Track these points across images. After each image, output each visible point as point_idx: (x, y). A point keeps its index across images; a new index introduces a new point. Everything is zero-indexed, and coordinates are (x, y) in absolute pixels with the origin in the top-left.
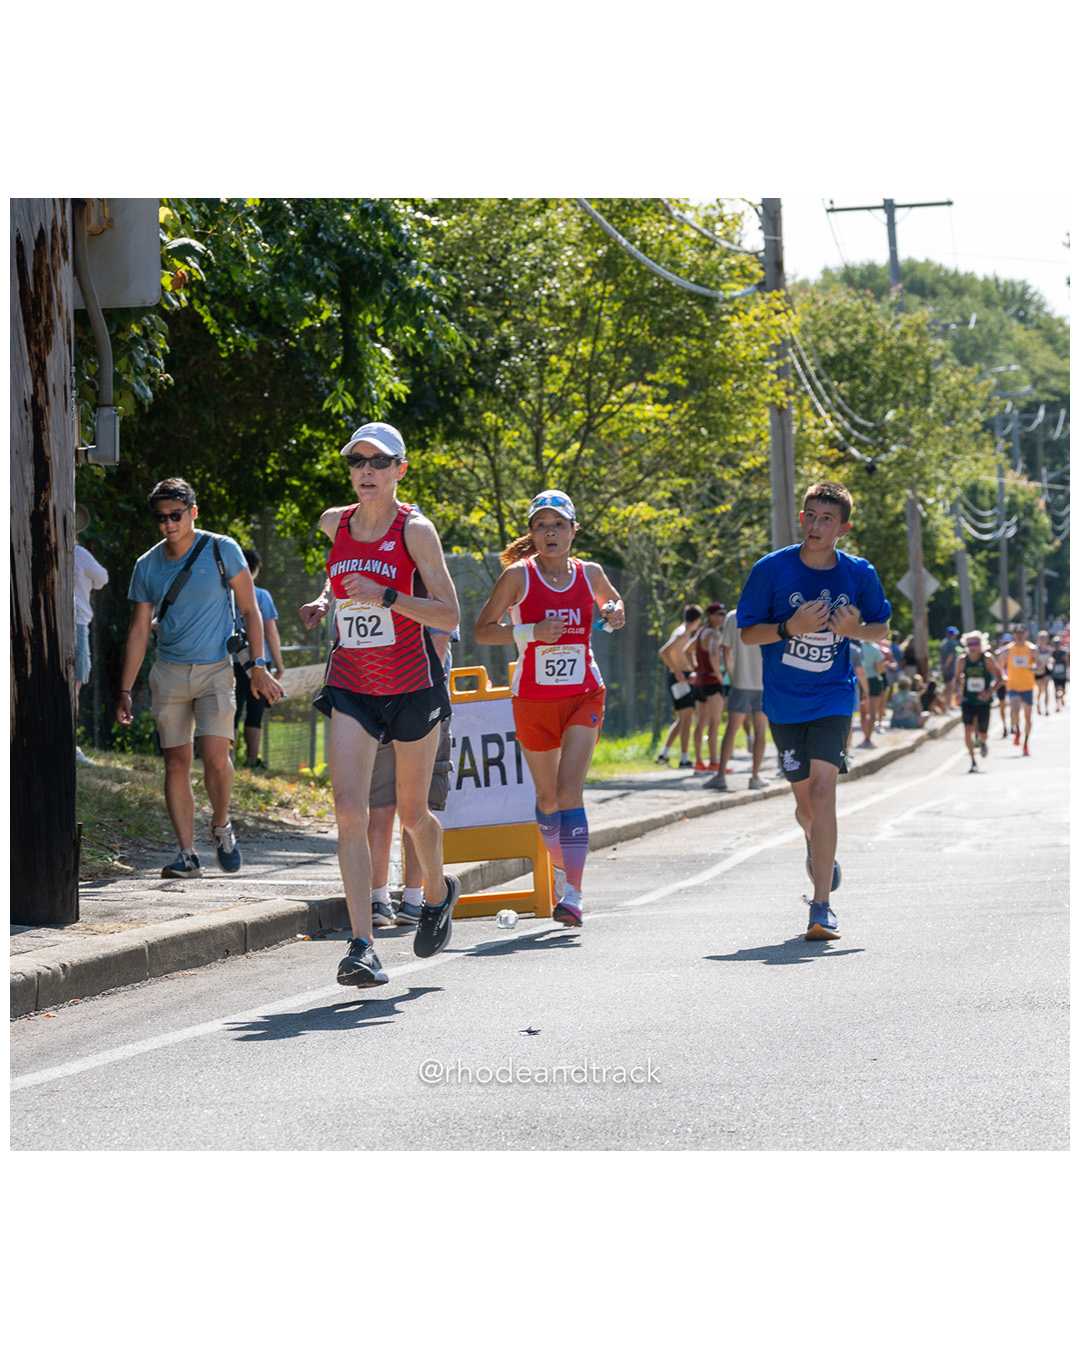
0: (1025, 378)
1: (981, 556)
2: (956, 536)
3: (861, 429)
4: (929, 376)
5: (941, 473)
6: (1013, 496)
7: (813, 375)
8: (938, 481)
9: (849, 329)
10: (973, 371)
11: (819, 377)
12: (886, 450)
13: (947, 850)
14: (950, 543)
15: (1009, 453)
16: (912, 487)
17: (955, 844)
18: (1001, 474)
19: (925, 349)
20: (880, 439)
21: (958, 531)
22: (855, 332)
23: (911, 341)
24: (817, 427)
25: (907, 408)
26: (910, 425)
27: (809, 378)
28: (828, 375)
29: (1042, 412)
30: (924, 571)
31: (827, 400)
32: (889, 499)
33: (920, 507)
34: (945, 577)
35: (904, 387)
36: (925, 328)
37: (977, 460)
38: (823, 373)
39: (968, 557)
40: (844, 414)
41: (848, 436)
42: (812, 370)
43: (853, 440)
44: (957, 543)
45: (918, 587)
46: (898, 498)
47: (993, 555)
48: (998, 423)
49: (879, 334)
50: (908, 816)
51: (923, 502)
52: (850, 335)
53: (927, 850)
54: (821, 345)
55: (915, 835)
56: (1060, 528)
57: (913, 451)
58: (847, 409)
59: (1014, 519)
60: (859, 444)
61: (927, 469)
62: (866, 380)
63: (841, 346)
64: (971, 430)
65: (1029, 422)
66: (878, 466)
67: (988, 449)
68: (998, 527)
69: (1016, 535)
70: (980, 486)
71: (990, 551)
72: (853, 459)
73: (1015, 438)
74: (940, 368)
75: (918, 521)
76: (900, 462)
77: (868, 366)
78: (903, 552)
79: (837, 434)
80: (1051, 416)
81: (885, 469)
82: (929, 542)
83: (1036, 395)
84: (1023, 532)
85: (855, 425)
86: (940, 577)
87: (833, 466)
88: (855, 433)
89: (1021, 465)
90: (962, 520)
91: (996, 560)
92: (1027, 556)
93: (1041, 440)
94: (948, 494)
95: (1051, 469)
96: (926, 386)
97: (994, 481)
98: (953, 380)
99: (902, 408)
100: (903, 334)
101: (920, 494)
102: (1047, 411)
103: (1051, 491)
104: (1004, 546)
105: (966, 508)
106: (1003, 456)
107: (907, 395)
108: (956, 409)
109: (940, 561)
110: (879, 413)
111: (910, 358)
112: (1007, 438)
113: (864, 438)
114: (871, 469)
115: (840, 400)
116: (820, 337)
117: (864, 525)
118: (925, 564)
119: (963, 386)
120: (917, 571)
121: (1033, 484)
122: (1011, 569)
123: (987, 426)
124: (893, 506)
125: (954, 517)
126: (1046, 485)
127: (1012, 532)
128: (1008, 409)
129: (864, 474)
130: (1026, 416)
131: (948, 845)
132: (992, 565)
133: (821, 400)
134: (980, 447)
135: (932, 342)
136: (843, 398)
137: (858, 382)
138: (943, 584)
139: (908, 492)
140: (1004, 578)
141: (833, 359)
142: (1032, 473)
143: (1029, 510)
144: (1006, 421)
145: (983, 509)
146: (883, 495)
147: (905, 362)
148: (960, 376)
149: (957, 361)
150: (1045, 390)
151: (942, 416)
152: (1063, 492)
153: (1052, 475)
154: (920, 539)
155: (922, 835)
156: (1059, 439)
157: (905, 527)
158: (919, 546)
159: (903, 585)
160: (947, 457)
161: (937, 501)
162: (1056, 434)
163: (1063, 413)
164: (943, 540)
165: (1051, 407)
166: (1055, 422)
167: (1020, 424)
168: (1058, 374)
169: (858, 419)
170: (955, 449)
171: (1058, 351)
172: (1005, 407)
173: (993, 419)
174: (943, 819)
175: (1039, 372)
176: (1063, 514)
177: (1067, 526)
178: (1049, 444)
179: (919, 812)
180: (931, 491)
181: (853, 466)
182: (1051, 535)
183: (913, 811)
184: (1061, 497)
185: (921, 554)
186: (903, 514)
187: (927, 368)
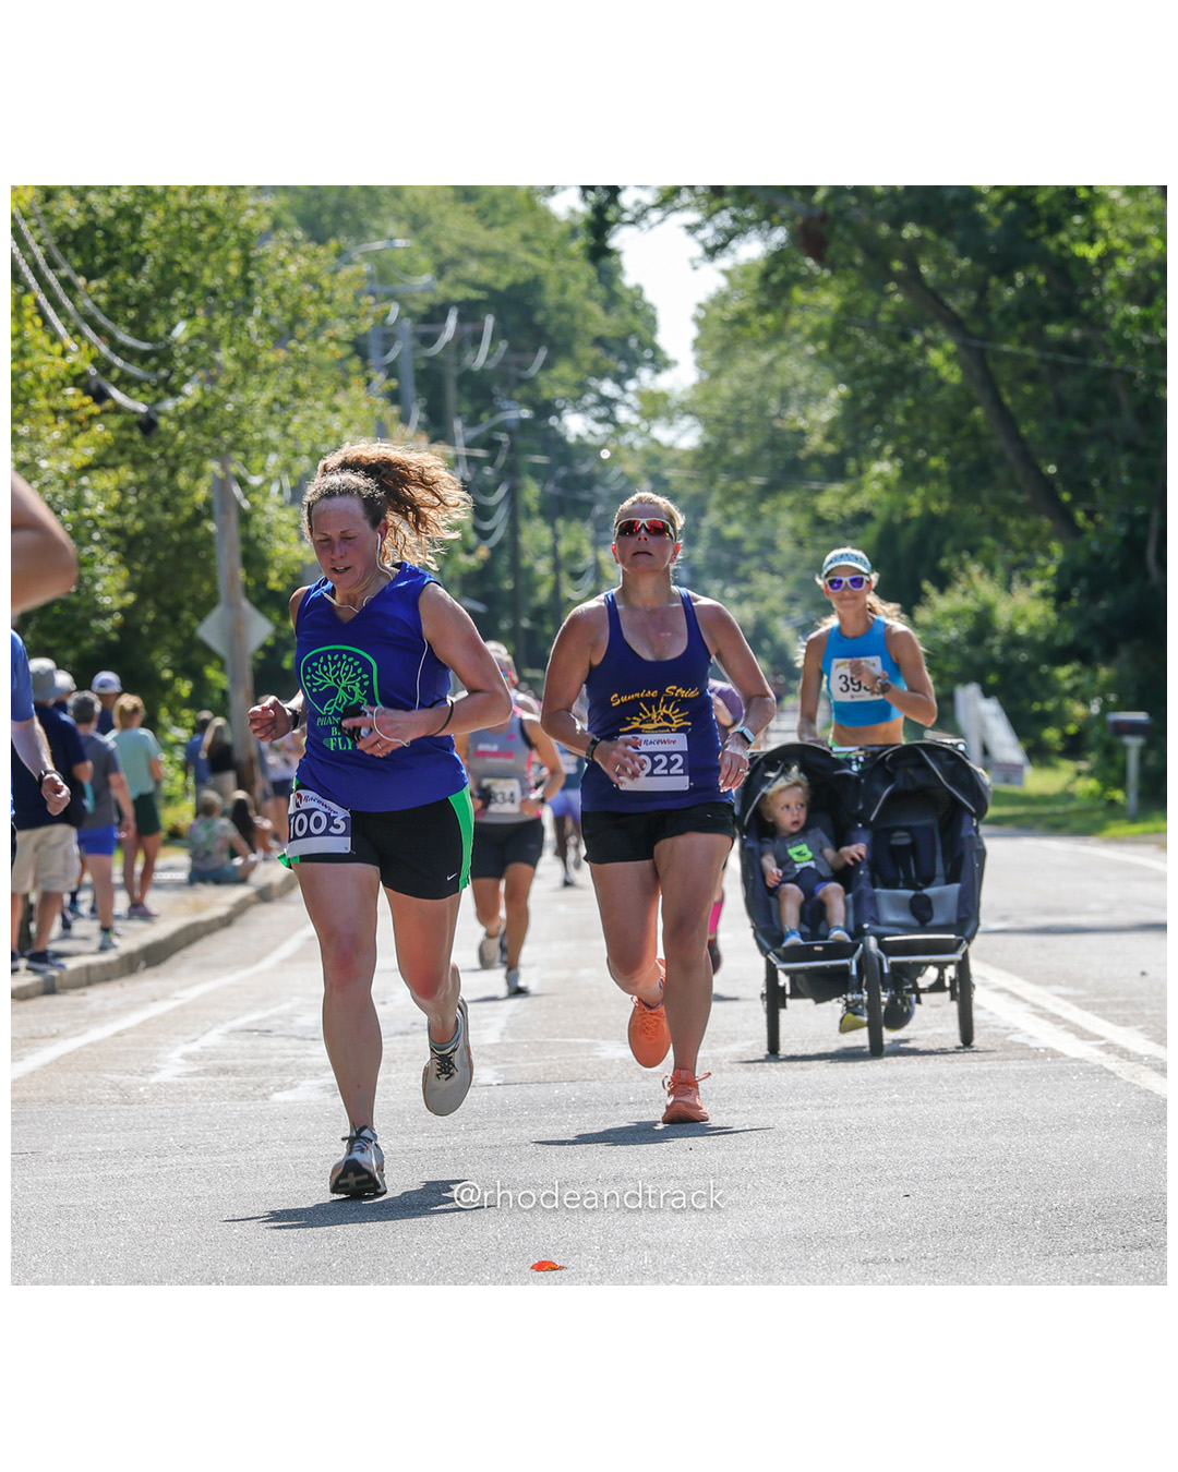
0: (424, 261)
3: (130, 354)
4: (247, 262)
5: (273, 433)
7: (42, 262)
8: (266, 447)
10: (327, 252)
11: (53, 265)
12: (174, 392)
13: (278, 1097)
14: (290, 550)
15: (394, 397)
16: (218, 455)
17: (292, 1086)
19: (240, 213)
20: (163, 373)
23: (216, 199)
25: (210, 317)
26: (216, 346)
27: (34, 266)
28: (70, 263)
29: (452, 322)
30: (246, 605)
31: (68, 304)
32: (182, 480)
33: (237, 490)
35: (205, 281)
37: (336, 410)
38: (57, 255)
41: (105, 367)
42: (39, 252)
43: (115, 374)
45: (235, 634)
46: (196, 477)
48: (375, 346)
50: (213, 1038)
51: (242, 483)
53: (243, 1097)
54: (54, 208)
55: (223, 1071)
56: (487, 526)
57: (223, 394)
58: (102, 319)
60: (125, 382)
61: (245, 426)
63: (90, 210)
64: (327, 357)
65: (428, 340)
66: (162, 421)
67: (355, 390)
72: (118, 409)
73: (408, 369)
74: (269, 247)
75: (234, 517)
76: (199, 412)
77: (139, 244)
78: (208, 572)
80: (468, 328)
81: (172, 426)
82: (254, 558)
83: (442, 289)
85: (118, 348)
86: (276, 615)
88: (118, 362)
89: (417, 415)
93: (452, 372)
94: (287, 468)
95: (473, 421)
96: (245, 281)
98: (292, 269)
99: (201, 320)
101: (234, 469)
102: (461, 319)
103: (471, 460)
106: (381, 401)
107: (211, 295)
108: (297, 318)
109: (274, 585)
110: (161, 327)
111: (211, 230)
112: (392, 371)
113: (134, 370)
114: (148, 425)
115: (88, 305)
117: (139, 525)
118: (247, 591)
119: (309, 279)
120: (233, 606)
123: (359, 348)
124: (189, 492)
126: (463, 451)
128: (392, 319)
129: (137, 435)
130: (425, 329)
131: (281, 1088)
133: (56, 305)
134: (345, 385)
135: (253, 201)
136: (98, 303)
137: (121, 275)
138: (278, 627)
139: (212, 466)
141: (75, 232)
142: (437, 429)
144: (388, 338)
146: (173, 472)
147: (205, 237)
148: (303, 261)
149: (299, 234)
150: (460, 281)
151: (273, 331)
152: (491, 461)
153: (472, 433)
154: (239, 548)
155: (234, 1071)
156: (483, 370)
157: (212, 527)
158: (237, 560)
159: (210, 631)
160: (283, 406)
161: (268, 481)
162: (479, 359)
163: (489, 322)
164: (280, 548)
165: (469, 312)
166: (477, 339)
167: (414, 342)
168: (482, 255)
169: (124, 337)
170: (296, 391)
171: (482, 215)
172: (387, 314)
173: (365, 335)
174: (274, 1043)
175: (449, 250)
176: (492, 500)
177: (499, 523)
178: (467, 378)
179: (233, 1031)
180: (257, 464)
181: (116, 421)
182: (473, 538)
183: (223, 1029)
184: (488, 471)
185: (241, 574)
186: (208, 503)
187: (244, 245)
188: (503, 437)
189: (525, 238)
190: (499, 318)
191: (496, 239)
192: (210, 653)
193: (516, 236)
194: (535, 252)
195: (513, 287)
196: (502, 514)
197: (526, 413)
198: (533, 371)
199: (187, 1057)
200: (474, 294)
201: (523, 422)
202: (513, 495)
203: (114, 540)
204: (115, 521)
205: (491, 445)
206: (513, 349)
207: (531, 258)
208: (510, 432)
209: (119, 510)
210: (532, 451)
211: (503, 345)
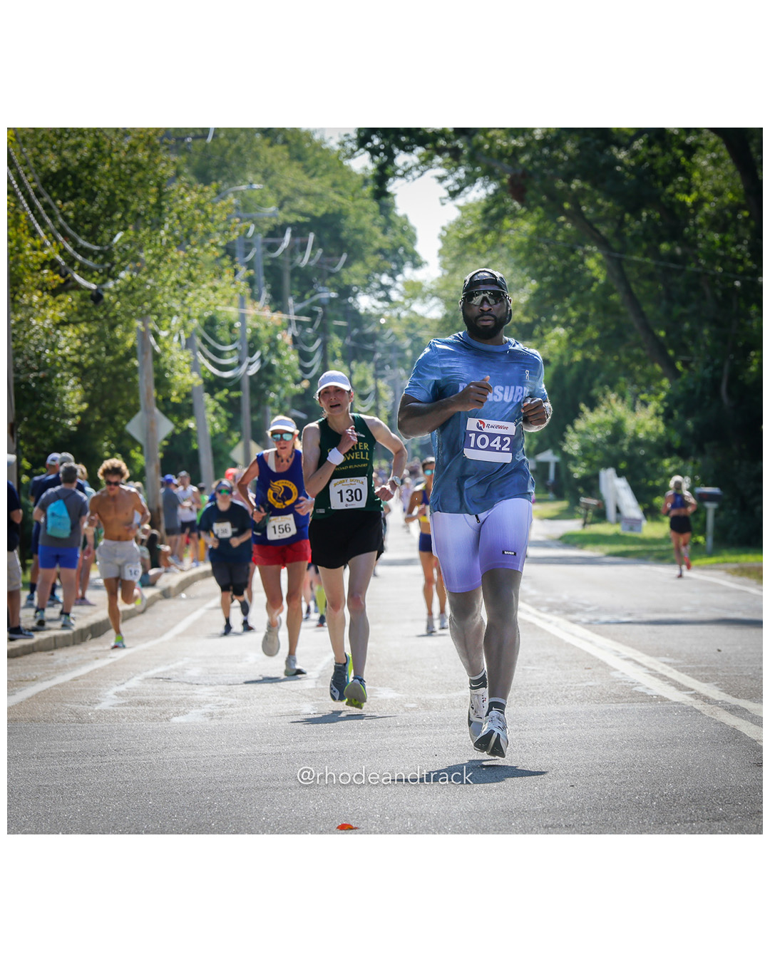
0: (271, 199)
1: (220, 396)
2: (192, 371)
3: (86, 253)
4: (160, 195)
5: (176, 305)
6: (256, 330)
7: (32, 194)
8: (171, 313)
9: (72, 142)
10: (210, 190)
11: (39, 195)
12: (114, 277)
13: (175, 720)
14: (185, 378)
15: (251, 282)
16: (142, 317)
17: (185, 713)
18: (242, 304)
19: (156, 166)
20: (107, 265)
21: (195, 366)
22: (79, 145)
23: (142, 156)
24: (34, 249)
25: (137, 230)
26: (140, 248)
27: (28, 198)
28: (49, 193)
29: (288, 236)
30: (156, 411)
31: (48, 220)
32: (119, 333)
33: (152, 340)
34: (181, 419)
35: (133, 207)
36: (157, 142)
37: (215, 289)
38: (42, 190)
39: (207, 397)
40: (65, 235)
41: (71, 262)
42: (30, 188)
43: (77, 266)
44: (194, 380)
45: (150, 430)
46: (127, 331)
47: (234, 394)
48: (239, 249)
49: (106, 147)
50: (134, 683)
51: (156, 335)
52: (75, 148)
53: (153, 719)
54: (42, 159)
55: (141, 703)
56: (308, 365)
57: (144, 278)
58: (69, 230)
59: (258, 354)
60: (85, 271)
61: (158, 298)
62: (91, 197)
63: (64, 160)
64: (209, 256)
65: (272, 248)
66: (106, 295)
67: (227, 277)
68: (240, 363)
69: (259, 373)
70: (221, 318)
71: (231, 390)
72: (78, 287)
73: (260, 264)
74: (174, 186)
75: (150, 356)
76: (129, 291)
77: (94, 183)
78: (133, 389)
79: (59, 258)
80: (298, 241)
81: (113, 298)
82: (161, 382)
83: (282, 217)
84: (267, 369)
85: (79, 249)
86: (176, 419)
87: (54, 293)
88: (79, 257)
89: (265, 295)
90: (199, 354)
91: (239, 399)
92: (272, 395)
93: (287, 269)
94: (184, 327)
95: (300, 300)
96: (159, 207)
97: (233, 312)
98: (188, 199)
99: (131, 232)
100: (133, 148)
101: (152, 325)
102: (294, 235)
103: (298, 323)
104: (246, 384)
105: (204, 341)
106: (243, 284)
107: (138, 215)
108: (191, 231)
109: (175, 399)
110: (107, 237)
111: (140, 175)
112: (250, 265)
113: (89, 262)
114: (97, 297)
115: (61, 220)
116: (41, 150)
117: (91, 361)
118: (158, 404)
119: (199, 206)
120: (149, 412)
121: (277, 317)
122: (254, 410)
123: (229, 251)
124: (123, 341)
125: (189, 352)
126: (293, 318)
127: (254, 369)
128: (250, 234)
129: (90, 304)
130: (270, 240)
131: (177, 714)
132: (232, 406)
133: (42, 223)
134: (219, 275)
135: (165, 157)
136: (66, 219)
137: (83, 201)
138: (177, 426)
139: (138, 324)
140: (246, 419)
141: (53, 174)
142: (277, 301)
143: (274, 347)
144: (249, 246)
145: (223, 344)
146: (112, 327)
147: (134, 179)
148: (195, 196)
149: (193, 179)
150: (292, 211)
151: (176, 239)
152: (311, 324)
153: (300, 306)
154: (153, 376)
155: (148, 703)
156: (307, 266)
157: (136, 363)
158: (151, 383)
159: (134, 427)
160: (181, 286)
161: (172, 334)
162: (304, 260)
163: (312, 236)
164: (179, 376)
165: (299, 230)
166: (303, 248)
167: (264, 249)
168: (307, 195)
169: (82, 242)
170: (190, 277)
171: (306, 169)
172: (248, 230)
173: (233, 243)
174: (173, 686)
175: (286, 192)
176: (312, 349)
177: (316, 362)
178: (296, 271)
179: (146, 679)
180: (165, 323)
181: (77, 295)
182: (299, 373)
183: (141, 677)
184: (309, 331)
185: (154, 393)
186: (133, 347)
187: (159, 186)
188: (319, 310)
189: (334, 185)
190: (318, 235)
191: (315, 185)
192: (135, 442)
193: (328, 182)
194: (341, 194)
195: (326, 215)
196: (317, 357)
197: (334, 295)
198: (338, 268)
199: (118, 694)
200: (301, 219)
201: (331, 300)
202: (324, 346)
203: (76, 370)
204: (76, 359)
205: (312, 314)
206: (324, 254)
207: (338, 198)
208: (323, 306)
209: (79, 351)
210: (337, 319)
211: (320, 251)
